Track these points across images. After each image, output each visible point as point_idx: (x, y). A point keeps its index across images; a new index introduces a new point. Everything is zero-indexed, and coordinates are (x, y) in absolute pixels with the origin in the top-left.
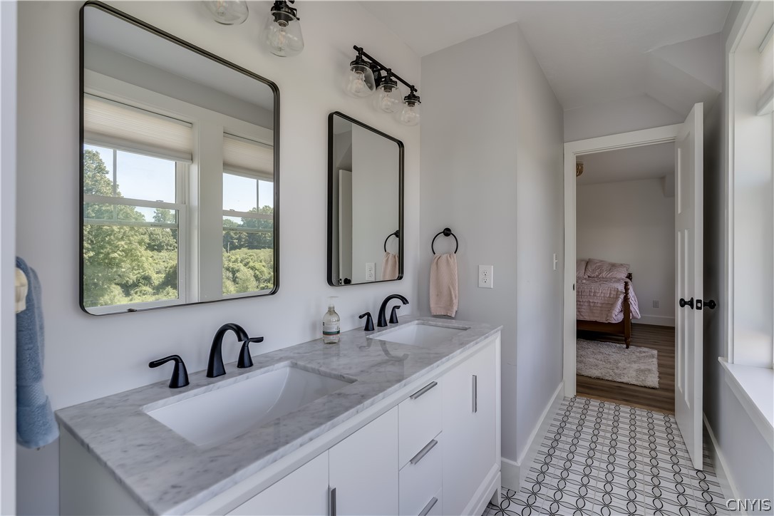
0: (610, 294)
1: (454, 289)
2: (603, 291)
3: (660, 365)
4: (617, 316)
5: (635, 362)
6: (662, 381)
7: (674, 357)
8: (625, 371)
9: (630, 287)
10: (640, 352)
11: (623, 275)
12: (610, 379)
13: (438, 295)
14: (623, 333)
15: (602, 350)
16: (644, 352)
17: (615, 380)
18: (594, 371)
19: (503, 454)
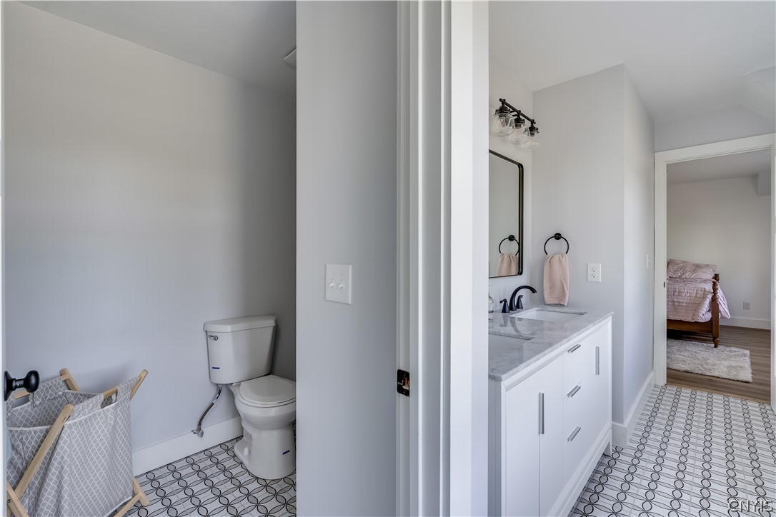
0: (696, 293)
1: (566, 283)
2: (689, 291)
3: (752, 364)
4: (704, 315)
5: (725, 360)
6: (755, 377)
7: (770, 357)
8: (716, 367)
9: (718, 287)
10: (730, 351)
11: (710, 276)
12: (700, 372)
13: (551, 288)
14: (711, 332)
15: (687, 348)
16: (735, 351)
17: (705, 374)
18: (682, 366)
19: (614, 419)
